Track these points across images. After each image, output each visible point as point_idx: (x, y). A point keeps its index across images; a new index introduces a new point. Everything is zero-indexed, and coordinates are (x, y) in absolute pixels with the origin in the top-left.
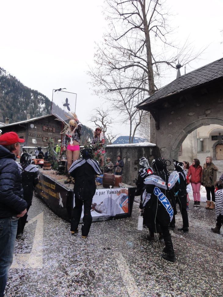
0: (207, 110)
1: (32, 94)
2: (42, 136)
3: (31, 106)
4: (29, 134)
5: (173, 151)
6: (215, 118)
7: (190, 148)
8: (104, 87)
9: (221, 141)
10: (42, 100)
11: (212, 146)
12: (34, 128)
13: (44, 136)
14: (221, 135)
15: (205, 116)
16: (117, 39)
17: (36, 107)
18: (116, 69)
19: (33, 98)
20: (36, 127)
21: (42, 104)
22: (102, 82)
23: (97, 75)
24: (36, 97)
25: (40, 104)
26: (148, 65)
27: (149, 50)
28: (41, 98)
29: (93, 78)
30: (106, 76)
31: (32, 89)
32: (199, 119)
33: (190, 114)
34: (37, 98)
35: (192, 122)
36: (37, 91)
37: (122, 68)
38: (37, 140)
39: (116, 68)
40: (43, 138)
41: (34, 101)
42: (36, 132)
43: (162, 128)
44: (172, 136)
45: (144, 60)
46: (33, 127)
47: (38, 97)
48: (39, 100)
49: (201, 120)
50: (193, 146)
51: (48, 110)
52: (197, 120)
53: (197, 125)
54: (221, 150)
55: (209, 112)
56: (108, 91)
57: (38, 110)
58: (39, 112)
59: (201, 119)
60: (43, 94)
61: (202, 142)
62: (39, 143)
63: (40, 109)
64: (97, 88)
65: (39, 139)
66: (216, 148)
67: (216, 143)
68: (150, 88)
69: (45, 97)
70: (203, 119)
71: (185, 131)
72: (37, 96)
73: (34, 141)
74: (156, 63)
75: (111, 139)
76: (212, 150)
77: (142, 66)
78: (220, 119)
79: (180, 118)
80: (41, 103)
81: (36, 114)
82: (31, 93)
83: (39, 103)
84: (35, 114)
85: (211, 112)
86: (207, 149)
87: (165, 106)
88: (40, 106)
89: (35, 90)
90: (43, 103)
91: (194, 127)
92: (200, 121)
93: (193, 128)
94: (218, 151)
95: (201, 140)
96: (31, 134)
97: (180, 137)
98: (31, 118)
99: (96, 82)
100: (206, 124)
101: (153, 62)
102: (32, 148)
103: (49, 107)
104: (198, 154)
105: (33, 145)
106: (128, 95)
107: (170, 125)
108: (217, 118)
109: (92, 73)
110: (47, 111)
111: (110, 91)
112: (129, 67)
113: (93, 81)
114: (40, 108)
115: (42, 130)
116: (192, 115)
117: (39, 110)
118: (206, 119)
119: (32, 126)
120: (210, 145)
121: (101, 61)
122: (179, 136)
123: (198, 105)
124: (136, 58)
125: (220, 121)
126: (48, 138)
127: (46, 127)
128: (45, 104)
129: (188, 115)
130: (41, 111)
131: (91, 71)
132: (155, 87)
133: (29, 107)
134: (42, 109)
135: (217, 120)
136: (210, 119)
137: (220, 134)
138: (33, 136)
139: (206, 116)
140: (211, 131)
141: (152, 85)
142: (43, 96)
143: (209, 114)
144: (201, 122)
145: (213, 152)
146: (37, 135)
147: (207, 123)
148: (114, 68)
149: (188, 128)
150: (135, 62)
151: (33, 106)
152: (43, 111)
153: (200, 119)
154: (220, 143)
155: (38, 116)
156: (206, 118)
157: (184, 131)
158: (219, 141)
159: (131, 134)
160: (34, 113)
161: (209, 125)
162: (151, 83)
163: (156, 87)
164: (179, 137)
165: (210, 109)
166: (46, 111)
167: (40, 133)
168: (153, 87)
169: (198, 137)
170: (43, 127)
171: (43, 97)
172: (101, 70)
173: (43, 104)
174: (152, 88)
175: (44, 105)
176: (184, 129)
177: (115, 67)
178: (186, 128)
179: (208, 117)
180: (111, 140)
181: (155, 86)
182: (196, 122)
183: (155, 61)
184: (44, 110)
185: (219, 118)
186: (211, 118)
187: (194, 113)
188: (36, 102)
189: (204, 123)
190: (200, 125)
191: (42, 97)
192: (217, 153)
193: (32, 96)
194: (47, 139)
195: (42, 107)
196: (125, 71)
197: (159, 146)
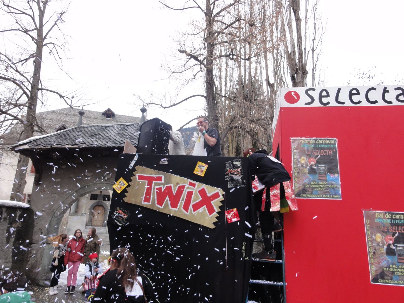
5: (55, 217)
35: (89, 184)
44: (57, 196)
52: (94, 183)
53: (93, 188)
59: (99, 182)
66: (93, 210)
67: (95, 203)
86: (83, 211)
93: (87, 191)
104: (69, 217)
118: (105, 184)
120: (87, 205)
122: (67, 198)
123: (98, 166)
136: (109, 184)
137: (101, 193)
139: (105, 181)
143: (110, 178)
144: (98, 185)
145: (89, 214)
154: (99, 204)
158: (98, 201)
161: (107, 190)
187: (92, 174)
192: (94, 216)
197: (34, 208)
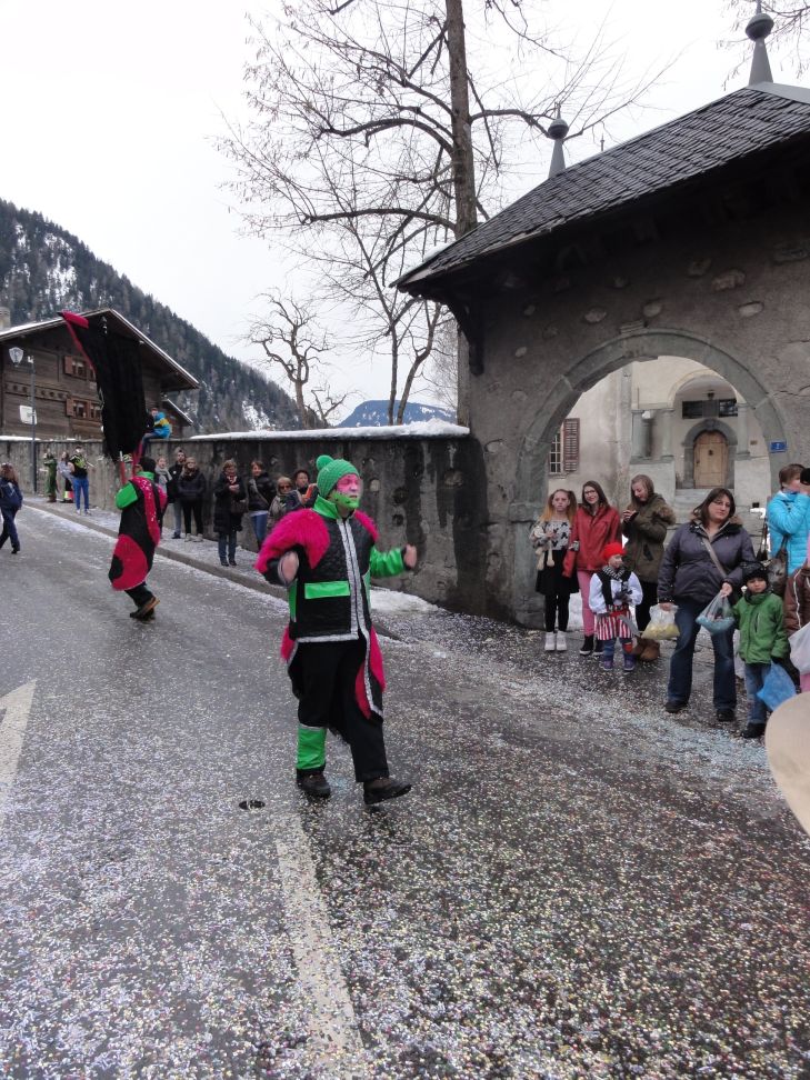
0: (649, 302)
1: (19, 228)
2: (60, 396)
3: (19, 276)
4: (11, 386)
5: (528, 454)
6: (675, 332)
7: (608, 445)
8: (285, 207)
9: (715, 421)
10: (64, 252)
11: (682, 438)
12: (24, 362)
13: (69, 397)
14: (716, 397)
15: (641, 323)
16: (338, 10)
17: (40, 280)
18: (333, 134)
19: (27, 244)
20: (30, 360)
21: (61, 270)
22: (281, 184)
23: (259, 156)
24: (36, 242)
25: (57, 270)
26: (454, 120)
27: (457, 61)
28: (58, 243)
29: (241, 164)
30: (296, 161)
31: (19, 208)
32: (619, 338)
33: (592, 317)
34: (42, 244)
35: (598, 348)
36: (41, 215)
37: (355, 131)
38: (40, 412)
39: (332, 130)
40: (65, 402)
41: (28, 258)
42: (32, 380)
43: (492, 367)
44: (525, 397)
45: (439, 102)
46: (20, 359)
47: (47, 242)
48: (50, 251)
49: (627, 338)
50: (618, 439)
51: (87, 296)
52: (613, 340)
53: (612, 358)
54: (711, 453)
55: (654, 310)
56: (303, 223)
57: (47, 292)
58: (54, 301)
59: (628, 335)
60: (64, 229)
61: (650, 423)
62: (52, 422)
63: (57, 291)
64: (260, 208)
65: (52, 405)
66: (695, 446)
67: (696, 426)
68: (460, 212)
69: (72, 240)
70: (634, 336)
71: (571, 381)
72: (41, 236)
73: (26, 413)
74: (485, 114)
75: (324, 412)
76: (680, 453)
77: (433, 126)
78: (693, 336)
79: (555, 333)
80: (59, 266)
81: (40, 307)
82: (14, 220)
83: (50, 263)
84: (35, 310)
85: (663, 310)
86: (665, 448)
87: (509, 285)
88: (55, 276)
89: (31, 212)
90: (65, 266)
91: (602, 365)
92: (625, 342)
93: (598, 368)
94: (703, 454)
95: (647, 415)
96: (15, 388)
97: (555, 403)
98: (14, 323)
99: (256, 184)
100: (644, 355)
101: (474, 109)
102: (23, 442)
103: (90, 283)
104: (631, 467)
105: (26, 428)
106: (382, 242)
107: (522, 357)
108: (683, 333)
109: (238, 146)
110: (84, 298)
111: (308, 221)
112: (382, 129)
113: (243, 178)
114: (54, 287)
115: (61, 371)
116: (598, 320)
117: (53, 293)
118: (645, 338)
119: (16, 354)
120: (674, 434)
121: (272, 97)
122: (548, 398)
123: (619, 283)
124: (408, 89)
125: (693, 345)
126: (85, 403)
127: (76, 361)
128: (77, 271)
129: (584, 321)
130: (61, 297)
131: (233, 139)
132: (478, 212)
133: (10, 279)
134: (64, 291)
135: (679, 342)
136: (657, 337)
137: (711, 395)
138: (24, 396)
139: (646, 326)
140: (679, 385)
141: (468, 201)
142: (66, 236)
143: (656, 317)
144: (626, 346)
145: (686, 458)
146: (43, 393)
147: (646, 350)
148: (323, 131)
149: (581, 367)
150: (402, 108)
151: (25, 275)
152: (68, 295)
153: (624, 335)
154: (711, 429)
155: (49, 315)
156: (646, 331)
157: (567, 382)
158: (706, 421)
159: (394, 393)
160: (30, 306)
161: (656, 358)
162: (464, 194)
163: (484, 213)
164: (550, 402)
165: (658, 300)
166: (80, 297)
167: (52, 383)
168: (470, 210)
169: (634, 406)
170: (64, 361)
171: (67, 241)
172: (276, 138)
173: (67, 268)
174: (466, 216)
175: (70, 275)
176: (568, 374)
177: (329, 124)
178: (573, 369)
179: (653, 330)
180: (326, 414)
181: (480, 207)
182: (610, 348)
183: (482, 107)
184: (72, 293)
185: (688, 334)
186: (663, 331)
187: (605, 314)
188: (40, 260)
189: (637, 352)
190: (623, 357)
191: (63, 242)
192: (698, 462)
193: (21, 235)
194: (81, 406)
195: (62, 281)
196: (367, 145)
197: (481, 436)
